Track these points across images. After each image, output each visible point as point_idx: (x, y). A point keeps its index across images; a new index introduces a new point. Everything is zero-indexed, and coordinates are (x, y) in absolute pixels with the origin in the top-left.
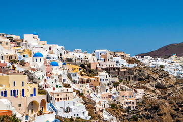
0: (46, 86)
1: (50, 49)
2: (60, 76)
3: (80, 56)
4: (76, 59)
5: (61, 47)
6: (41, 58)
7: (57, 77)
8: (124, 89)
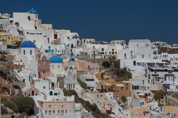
0: (33, 92)
1: (56, 36)
2: (60, 79)
3: (103, 49)
4: (96, 53)
5: (74, 34)
6: (33, 49)
7: (54, 80)
8: (171, 103)
